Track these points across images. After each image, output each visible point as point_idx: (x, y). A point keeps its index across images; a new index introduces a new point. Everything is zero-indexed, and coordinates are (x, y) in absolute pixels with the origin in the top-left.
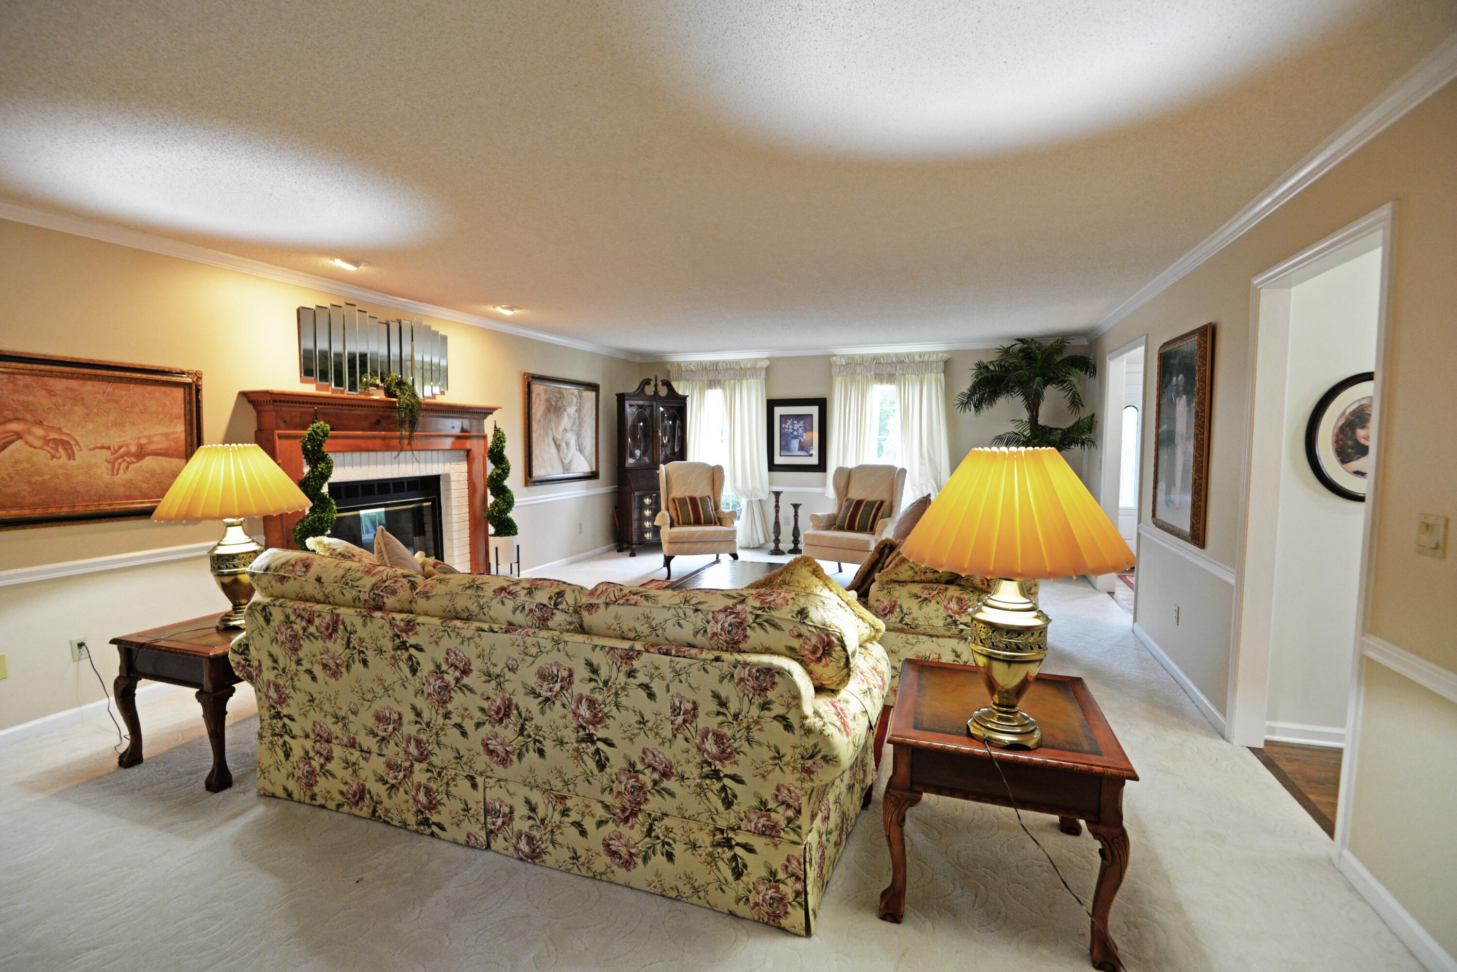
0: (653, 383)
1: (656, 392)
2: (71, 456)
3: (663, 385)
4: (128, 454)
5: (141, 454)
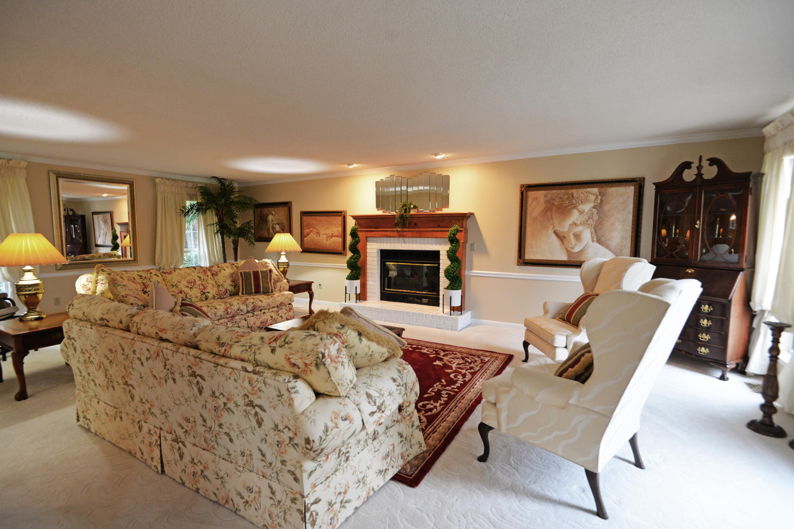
0: (694, 166)
1: (699, 175)
2: (320, 236)
3: (711, 165)
4: (330, 236)
5: (332, 236)
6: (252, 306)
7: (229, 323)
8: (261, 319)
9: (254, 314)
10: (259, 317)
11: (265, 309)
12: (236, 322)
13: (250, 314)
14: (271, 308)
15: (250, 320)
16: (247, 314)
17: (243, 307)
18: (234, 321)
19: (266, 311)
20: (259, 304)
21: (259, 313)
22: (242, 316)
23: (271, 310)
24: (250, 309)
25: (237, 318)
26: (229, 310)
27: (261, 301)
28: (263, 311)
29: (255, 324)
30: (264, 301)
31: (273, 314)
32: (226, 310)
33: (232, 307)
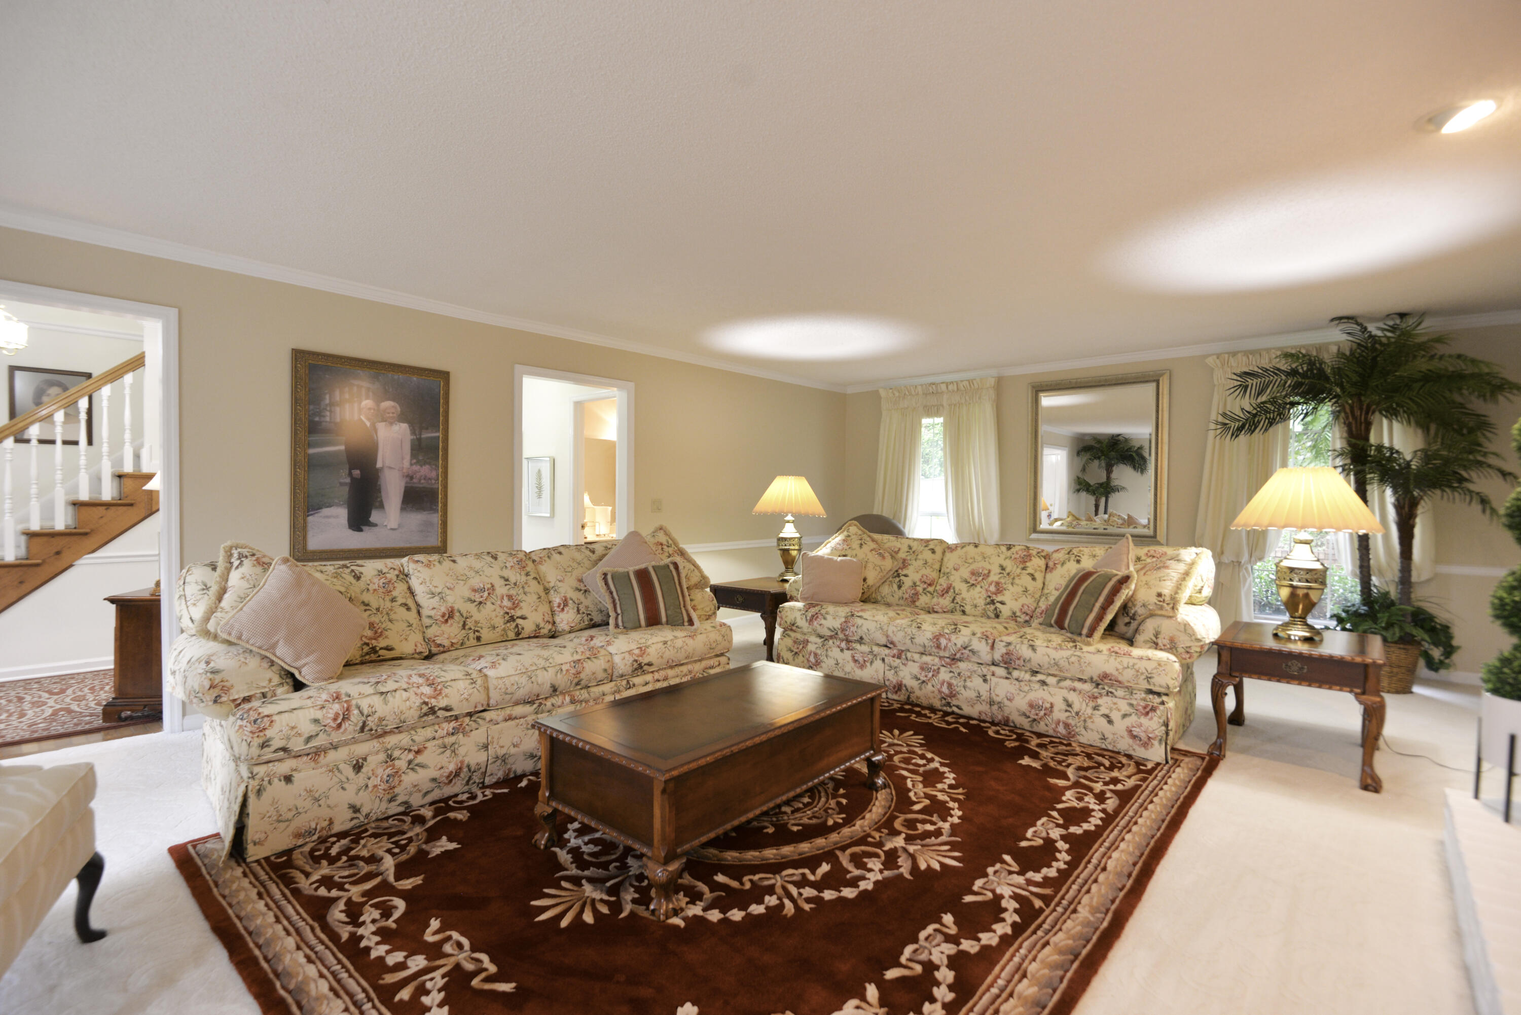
6: (1004, 651)
7: (943, 669)
8: (1032, 696)
9: (1010, 673)
10: (1026, 688)
11: (1050, 675)
12: (959, 674)
13: (1000, 671)
14: (1072, 679)
15: (997, 684)
16: (993, 668)
17: (981, 647)
18: (956, 671)
19: (1051, 680)
20: (1024, 651)
21: (1027, 676)
22: (976, 667)
23: (1068, 683)
24: (997, 656)
25: (962, 665)
26: (943, 642)
27: (1033, 648)
28: (1040, 677)
29: (1010, 700)
30: (1041, 650)
31: (1073, 697)
32: (937, 638)
33: (953, 637)
